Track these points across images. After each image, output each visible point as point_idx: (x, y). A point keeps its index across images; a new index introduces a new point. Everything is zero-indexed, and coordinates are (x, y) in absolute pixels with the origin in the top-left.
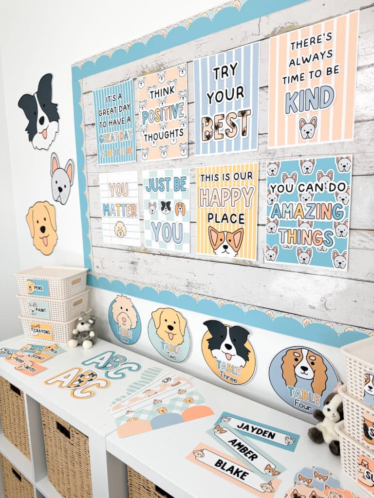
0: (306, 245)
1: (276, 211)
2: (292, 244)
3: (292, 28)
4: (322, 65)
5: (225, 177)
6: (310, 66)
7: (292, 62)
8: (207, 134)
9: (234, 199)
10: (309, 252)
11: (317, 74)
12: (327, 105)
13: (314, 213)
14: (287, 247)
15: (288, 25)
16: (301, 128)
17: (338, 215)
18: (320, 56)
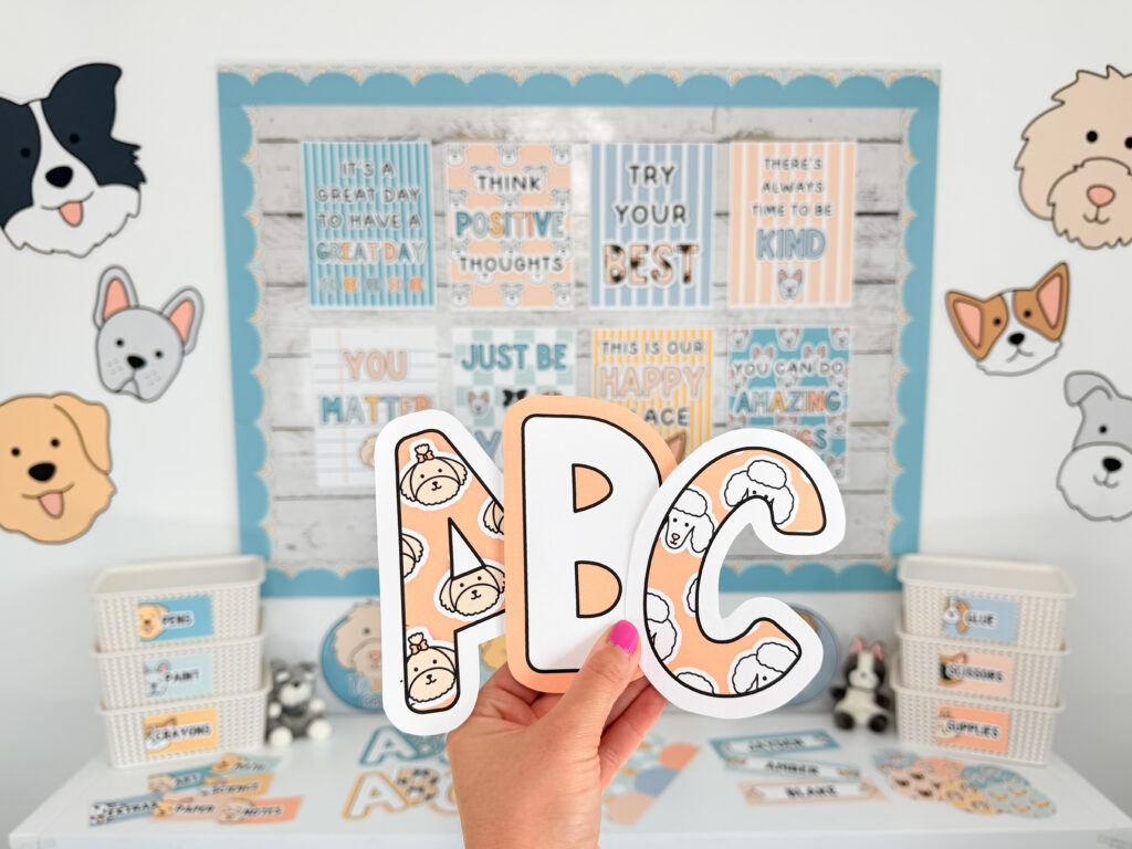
1: (744, 402)
3: (765, 136)
4: (809, 198)
6: (793, 197)
7: (767, 186)
8: (616, 273)
9: (668, 385)
11: (804, 211)
13: (800, 404)
15: (760, 130)
16: (780, 281)
18: (806, 187)
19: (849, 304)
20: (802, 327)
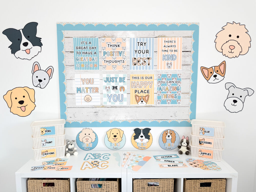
0: (169, 98)
1: (160, 89)
2: (165, 98)
3: (164, 37)
4: (173, 49)
5: (142, 78)
6: (170, 48)
7: (164, 46)
8: (135, 63)
9: (145, 85)
10: (170, 100)
11: (172, 51)
12: (175, 59)
13: (171, 89)
14: (164, 99)
15: (163, 35)
16: (167, 65)
17: (178, 90)
18: (172, 46)
19: (181, 69)
20: (172, 74)
